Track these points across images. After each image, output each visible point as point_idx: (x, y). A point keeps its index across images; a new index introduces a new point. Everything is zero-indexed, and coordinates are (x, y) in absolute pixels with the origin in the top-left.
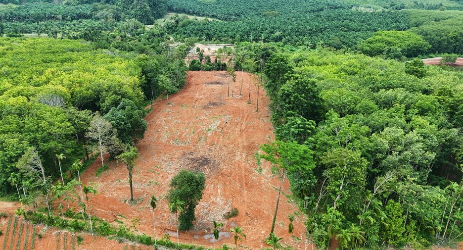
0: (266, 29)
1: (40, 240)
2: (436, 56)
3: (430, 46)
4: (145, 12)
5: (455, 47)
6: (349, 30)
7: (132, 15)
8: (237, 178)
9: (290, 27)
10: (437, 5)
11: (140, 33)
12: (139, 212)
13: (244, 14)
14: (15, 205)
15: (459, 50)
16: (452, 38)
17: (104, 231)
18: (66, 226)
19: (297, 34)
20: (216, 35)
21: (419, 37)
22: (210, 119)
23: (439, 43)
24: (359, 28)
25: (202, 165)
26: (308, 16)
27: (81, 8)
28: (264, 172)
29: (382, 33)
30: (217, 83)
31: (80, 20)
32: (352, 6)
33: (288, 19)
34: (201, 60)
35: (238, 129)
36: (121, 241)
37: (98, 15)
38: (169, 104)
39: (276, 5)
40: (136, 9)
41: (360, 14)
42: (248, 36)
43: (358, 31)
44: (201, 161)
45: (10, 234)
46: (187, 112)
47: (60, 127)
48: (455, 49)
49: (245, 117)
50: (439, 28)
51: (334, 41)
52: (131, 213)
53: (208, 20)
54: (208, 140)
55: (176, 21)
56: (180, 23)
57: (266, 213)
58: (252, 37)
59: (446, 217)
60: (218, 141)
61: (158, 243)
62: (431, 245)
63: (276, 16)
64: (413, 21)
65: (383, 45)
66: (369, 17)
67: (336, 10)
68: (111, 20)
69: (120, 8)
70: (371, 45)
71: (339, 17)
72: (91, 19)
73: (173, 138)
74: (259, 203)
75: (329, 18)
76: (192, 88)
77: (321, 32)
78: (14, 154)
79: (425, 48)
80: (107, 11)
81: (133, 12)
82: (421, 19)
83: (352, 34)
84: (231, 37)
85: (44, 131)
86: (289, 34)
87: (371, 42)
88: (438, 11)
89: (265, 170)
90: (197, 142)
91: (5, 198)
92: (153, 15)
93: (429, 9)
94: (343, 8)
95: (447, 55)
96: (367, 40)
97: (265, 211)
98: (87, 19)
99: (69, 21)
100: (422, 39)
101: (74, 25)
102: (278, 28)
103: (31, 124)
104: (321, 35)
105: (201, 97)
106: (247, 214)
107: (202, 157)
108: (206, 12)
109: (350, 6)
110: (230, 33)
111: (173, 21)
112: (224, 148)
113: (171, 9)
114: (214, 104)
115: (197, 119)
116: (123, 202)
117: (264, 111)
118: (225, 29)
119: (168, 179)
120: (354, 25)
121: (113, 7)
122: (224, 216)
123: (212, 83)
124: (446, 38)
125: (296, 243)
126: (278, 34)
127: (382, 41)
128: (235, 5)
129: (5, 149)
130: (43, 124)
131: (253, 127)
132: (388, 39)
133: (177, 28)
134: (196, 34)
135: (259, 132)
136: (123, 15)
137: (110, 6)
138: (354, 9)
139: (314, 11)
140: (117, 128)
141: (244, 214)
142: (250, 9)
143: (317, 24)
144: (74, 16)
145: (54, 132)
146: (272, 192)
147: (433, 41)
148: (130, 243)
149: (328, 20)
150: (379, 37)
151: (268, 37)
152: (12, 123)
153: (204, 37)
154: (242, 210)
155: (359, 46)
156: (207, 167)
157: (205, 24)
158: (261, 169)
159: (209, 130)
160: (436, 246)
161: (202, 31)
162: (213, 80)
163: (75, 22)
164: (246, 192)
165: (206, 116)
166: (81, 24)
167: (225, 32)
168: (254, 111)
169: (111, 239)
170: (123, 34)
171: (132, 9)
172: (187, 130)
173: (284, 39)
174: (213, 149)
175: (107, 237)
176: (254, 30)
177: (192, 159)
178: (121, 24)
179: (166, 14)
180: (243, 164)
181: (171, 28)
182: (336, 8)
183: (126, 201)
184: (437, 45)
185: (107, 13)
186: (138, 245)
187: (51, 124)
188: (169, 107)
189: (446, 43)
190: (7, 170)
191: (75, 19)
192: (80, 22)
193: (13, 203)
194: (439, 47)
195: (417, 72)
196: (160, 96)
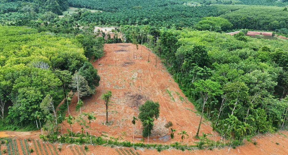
0: (138, 17)
1: (61, 152)
2: (236, 31)
3: (232, 25)
4: (56, 7)
5: (245, 25)
6: (186, 17)
7: (47, 9)
8: (163, 105)
9: (152, 16)
10: (229, 2)
11: (56, 21)
12: (114, 129)
13: (120, 8)
14: (31, 133)
15: (247, 27)
16: (243, 20)
17: (99, 142)
18: (73, 141)
19: (157, 19)
20: (107, 21)
21: (226, 20)
22: (130, 72)
23: (237, 23)
24: (191, 15)
25: (138, 99)
26: (161, 9)
27: (9, 5)
28: (176, 100)
29: (206, 18)
30: (123, 51)
31: (10, 13)
32: (183, 3)
33: (150, 11)
34: (104, 37)
35: (149, 77)
36: (112, 147)
37: (23, 9)
38: (100, 65)
39: (139, 2)
40: (49, 5)
41: (189, 7)
42: (128, 22)
43: (191, 17)
44: (137, 97)
45: (39, 151)
46: (114, 69)
47: (55, 82)
48: (245, 26)
49: (150, 69)
50: (236, 15)
51: (180, 23)
52: (109, 130)
53: (100, 12)
54: (136, 85)
55: (79, 13)
56: (82, 14)
57: (188, 122)
58: (130, 22)
59: (285, 114)
60: (142, 85)
61: (135, 145)
62: (278, 130)
63: (141, 9)
64: (219, 11)
65: (208, 25)
66: (195, 9)
67: (175, 5)
68: (33, 12)
69: (38, 5)
70: (201, 25)
71: (178, 9)
72: (17, 12)
73: (114, 85)
74: (181, 118)
75: (173, 10)
76: (108, 54)
77: (171, 18)
78: (34, 100)
79: (230, 26)
80: (30, 6)
81: (47, 7)
82: (224, 10)
83: (189, 19)
84: (117, 22)
85: (45, 84)
86: (152, 20)
87: (201, 24)
88: (231, 5)
89: (176, 99)
90: (129, 86)
91: (23, 130)
92: (61, 9)
93: (225, 4)
94: (179, 4)
95: (243, 30)
96: (199, 22)
97: (186, 121)
98: (14, 12)
99: (2, 13)
100: (228, 21)
101: (7, 16)
102: (145, 16)
103: (37, 81)
104: (171, 20)
105: (117, 59)
106: (177, 124)
107: (137, 94)
108: (95, 7)
109: (182, 3)
110: (116, 20)
111: (77, 13)
112: (147, 88)
113: (71, 5)
114: (128, 63)
115: (122, 73)
116: (102, 125)
117: (160, 66)
118: (112, 17)
119: (122, 109)
120: (188, 14)
121: (33, 4)
122: (165, 126)
123: (119, 51)
124: (240, 20)
125: (210, 137)
126: (146, 20)
127: (208, 23)
128: (113, 2)
129: (27, 97)
130: (45, 80)
131: (158, 75)
132: (210, 21)
133: (81, 17)
134: (94, 20)
135: (163, 78)
136: (40, 9)
137: (31, 3)
138: (185, 4)
139: (162, 6)
140: (87, 80)
141: (176, 124)
142: (123, 5)
143: (168, 13)
144: (5, 10)
145: (52, 85)
146: (186, 111)
147: (234, 22)
148: (118, 147)
149: (173, 11)
150: (205, 21)
151: (140, 22)
152: (25, 81)
153: (100, 22)
154: (174, 122)
155: (195, 26)
156: (143, 100)
157: (98, 14)
158: (173, 99)
159: (133, 79)
160: (280, 130)
161: (98, 18)
162: (118, 49)
163: (7, 14)
164: (171, 112)
165: (127, 70)
166: (12, 16)
167: (113, 19)
168: (154, 66)
169: (105, 146)
170: (45, 21)
171: (46, 5)
172: (120, 79)
173: (150, 23)
174: (140, 89)
175: (102, 145)
176: (131, 17)
177: (132, 96)
178: (41, 15)
179: (68, 8)
180: (162, 97)
181: (76, 17)
182: (175, 4)
183: (103, 124)
184: (236, 25)
185: (29, 8)
186: (123, 148)
187: (49, 80)
188: (101, 67)
189: (240, 23)
190: (29, 110)
191: (6, 12)
192: (10, 14)
193: (29, 132)
194: (237, 25)
195: (243, 39)
196: (91, 60)
